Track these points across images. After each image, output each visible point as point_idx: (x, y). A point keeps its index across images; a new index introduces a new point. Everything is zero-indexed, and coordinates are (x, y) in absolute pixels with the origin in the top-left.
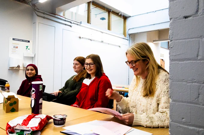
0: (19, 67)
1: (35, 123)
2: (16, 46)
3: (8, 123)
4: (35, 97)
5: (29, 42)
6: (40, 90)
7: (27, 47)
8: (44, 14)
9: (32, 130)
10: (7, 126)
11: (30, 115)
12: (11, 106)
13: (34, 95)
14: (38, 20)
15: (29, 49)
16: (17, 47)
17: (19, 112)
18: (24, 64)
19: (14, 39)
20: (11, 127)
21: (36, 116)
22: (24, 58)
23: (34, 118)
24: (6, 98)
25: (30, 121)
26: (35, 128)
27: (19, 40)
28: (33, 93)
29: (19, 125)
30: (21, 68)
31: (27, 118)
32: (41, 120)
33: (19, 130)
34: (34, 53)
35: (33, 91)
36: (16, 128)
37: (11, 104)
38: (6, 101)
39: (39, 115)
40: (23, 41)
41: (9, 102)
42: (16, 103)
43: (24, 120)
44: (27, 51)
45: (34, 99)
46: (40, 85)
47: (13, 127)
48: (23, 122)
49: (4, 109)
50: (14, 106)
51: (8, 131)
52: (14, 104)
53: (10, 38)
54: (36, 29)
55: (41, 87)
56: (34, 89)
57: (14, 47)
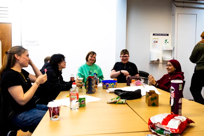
0: (158, 60)
1: (174, 124)
2: (156, 40)
3: (150, 119)
4: (175, 96)
5: (168, 35)
6: (180, 89)
7: (166, 40)
8: (184, 3)
9: (171, 132)
10: (149, 121)
11: (169, 115)
12: (152, 100)
13: (174, 94)
14: (177, 11)
15: (168, 42)
16: (157, 42)
17: (159, 108)
18: (163, 57)
19: (154, 35)
20: (152, 123)
21: (176, 117)
22: (163, 52)
23: (173, 119)
24: (148, 92)
25: (170, 121)
26: (174, 130)
27: (158, 35)
28: (172, 92)
29: (160, 123)
30: (161, 61)
31: (167, 117)
32: (180, 123)
33: (159, 128)
34: (173, 46)
35: (173, 90)
36: (157, 125)
37: (152, 99)
38: (148, 96)
39: (179, 116)
40: (162, 35)
41: (150, 96)
42: (156, 99)
43: (164, 119)
44: (166, 44)
45: (173, 98)
46: (180, 85)
47: (154, 124)
48: (163, 121)
49: (146, 102)
50: (154, 101)
51: (150, 126)
52: (155, 99)
53: (151, 33)
54: (174, 21)
55: (181, 86)
56: (173, 88)
57: (154, 42)
